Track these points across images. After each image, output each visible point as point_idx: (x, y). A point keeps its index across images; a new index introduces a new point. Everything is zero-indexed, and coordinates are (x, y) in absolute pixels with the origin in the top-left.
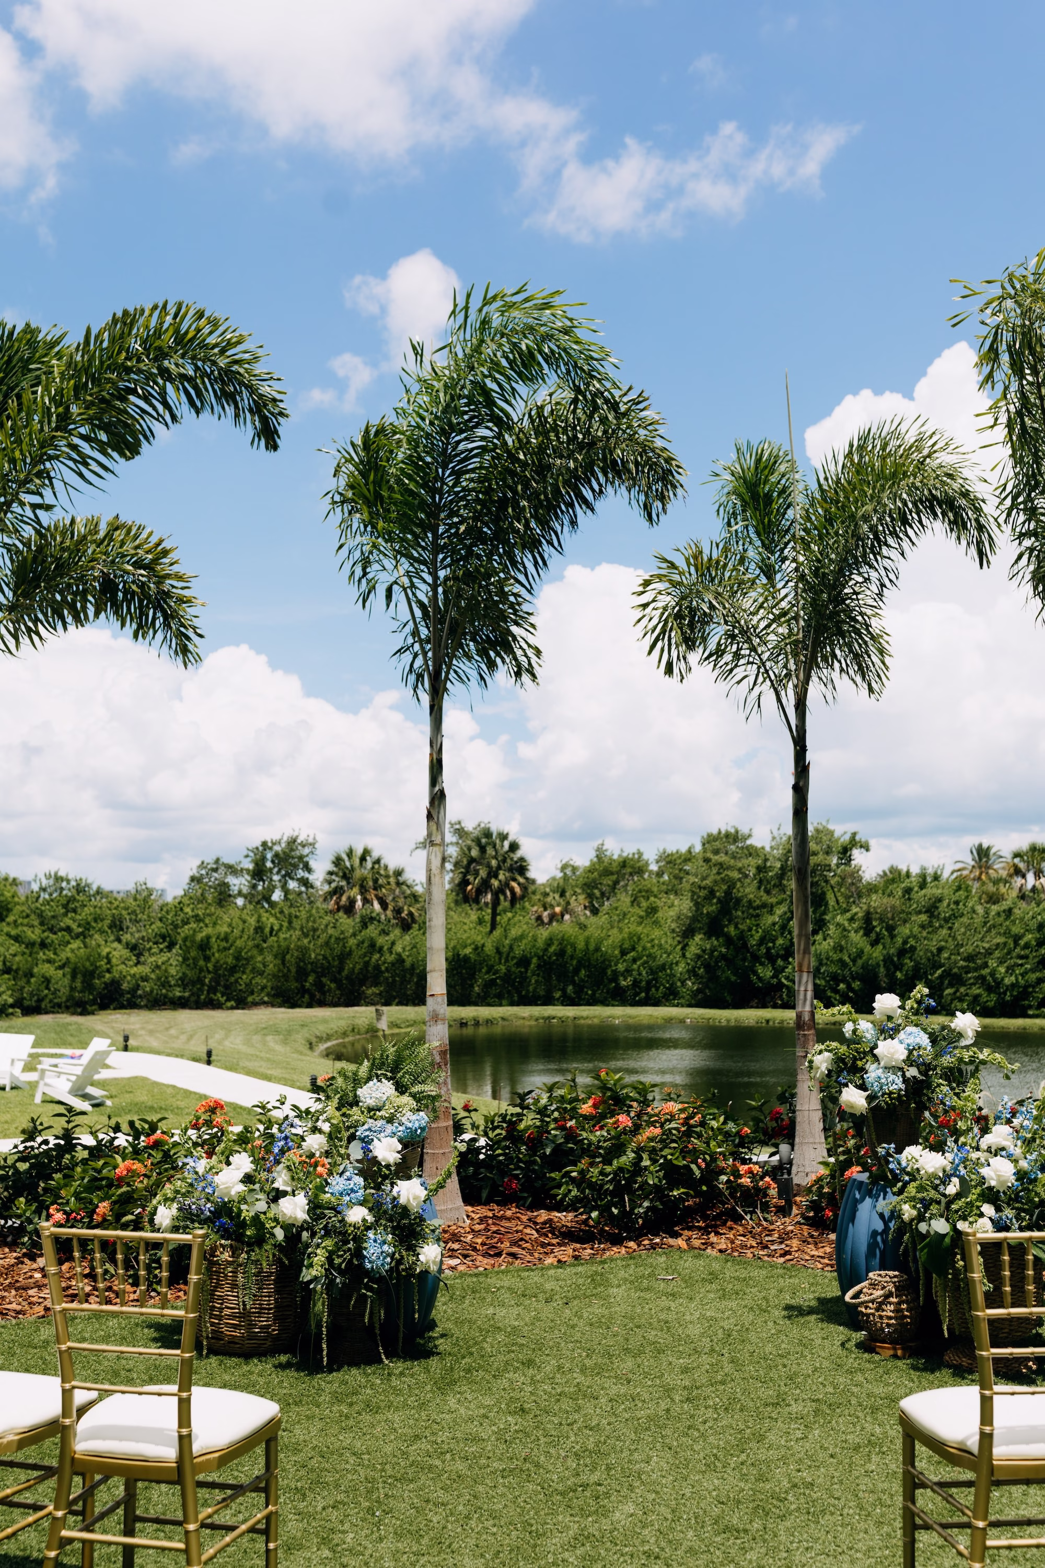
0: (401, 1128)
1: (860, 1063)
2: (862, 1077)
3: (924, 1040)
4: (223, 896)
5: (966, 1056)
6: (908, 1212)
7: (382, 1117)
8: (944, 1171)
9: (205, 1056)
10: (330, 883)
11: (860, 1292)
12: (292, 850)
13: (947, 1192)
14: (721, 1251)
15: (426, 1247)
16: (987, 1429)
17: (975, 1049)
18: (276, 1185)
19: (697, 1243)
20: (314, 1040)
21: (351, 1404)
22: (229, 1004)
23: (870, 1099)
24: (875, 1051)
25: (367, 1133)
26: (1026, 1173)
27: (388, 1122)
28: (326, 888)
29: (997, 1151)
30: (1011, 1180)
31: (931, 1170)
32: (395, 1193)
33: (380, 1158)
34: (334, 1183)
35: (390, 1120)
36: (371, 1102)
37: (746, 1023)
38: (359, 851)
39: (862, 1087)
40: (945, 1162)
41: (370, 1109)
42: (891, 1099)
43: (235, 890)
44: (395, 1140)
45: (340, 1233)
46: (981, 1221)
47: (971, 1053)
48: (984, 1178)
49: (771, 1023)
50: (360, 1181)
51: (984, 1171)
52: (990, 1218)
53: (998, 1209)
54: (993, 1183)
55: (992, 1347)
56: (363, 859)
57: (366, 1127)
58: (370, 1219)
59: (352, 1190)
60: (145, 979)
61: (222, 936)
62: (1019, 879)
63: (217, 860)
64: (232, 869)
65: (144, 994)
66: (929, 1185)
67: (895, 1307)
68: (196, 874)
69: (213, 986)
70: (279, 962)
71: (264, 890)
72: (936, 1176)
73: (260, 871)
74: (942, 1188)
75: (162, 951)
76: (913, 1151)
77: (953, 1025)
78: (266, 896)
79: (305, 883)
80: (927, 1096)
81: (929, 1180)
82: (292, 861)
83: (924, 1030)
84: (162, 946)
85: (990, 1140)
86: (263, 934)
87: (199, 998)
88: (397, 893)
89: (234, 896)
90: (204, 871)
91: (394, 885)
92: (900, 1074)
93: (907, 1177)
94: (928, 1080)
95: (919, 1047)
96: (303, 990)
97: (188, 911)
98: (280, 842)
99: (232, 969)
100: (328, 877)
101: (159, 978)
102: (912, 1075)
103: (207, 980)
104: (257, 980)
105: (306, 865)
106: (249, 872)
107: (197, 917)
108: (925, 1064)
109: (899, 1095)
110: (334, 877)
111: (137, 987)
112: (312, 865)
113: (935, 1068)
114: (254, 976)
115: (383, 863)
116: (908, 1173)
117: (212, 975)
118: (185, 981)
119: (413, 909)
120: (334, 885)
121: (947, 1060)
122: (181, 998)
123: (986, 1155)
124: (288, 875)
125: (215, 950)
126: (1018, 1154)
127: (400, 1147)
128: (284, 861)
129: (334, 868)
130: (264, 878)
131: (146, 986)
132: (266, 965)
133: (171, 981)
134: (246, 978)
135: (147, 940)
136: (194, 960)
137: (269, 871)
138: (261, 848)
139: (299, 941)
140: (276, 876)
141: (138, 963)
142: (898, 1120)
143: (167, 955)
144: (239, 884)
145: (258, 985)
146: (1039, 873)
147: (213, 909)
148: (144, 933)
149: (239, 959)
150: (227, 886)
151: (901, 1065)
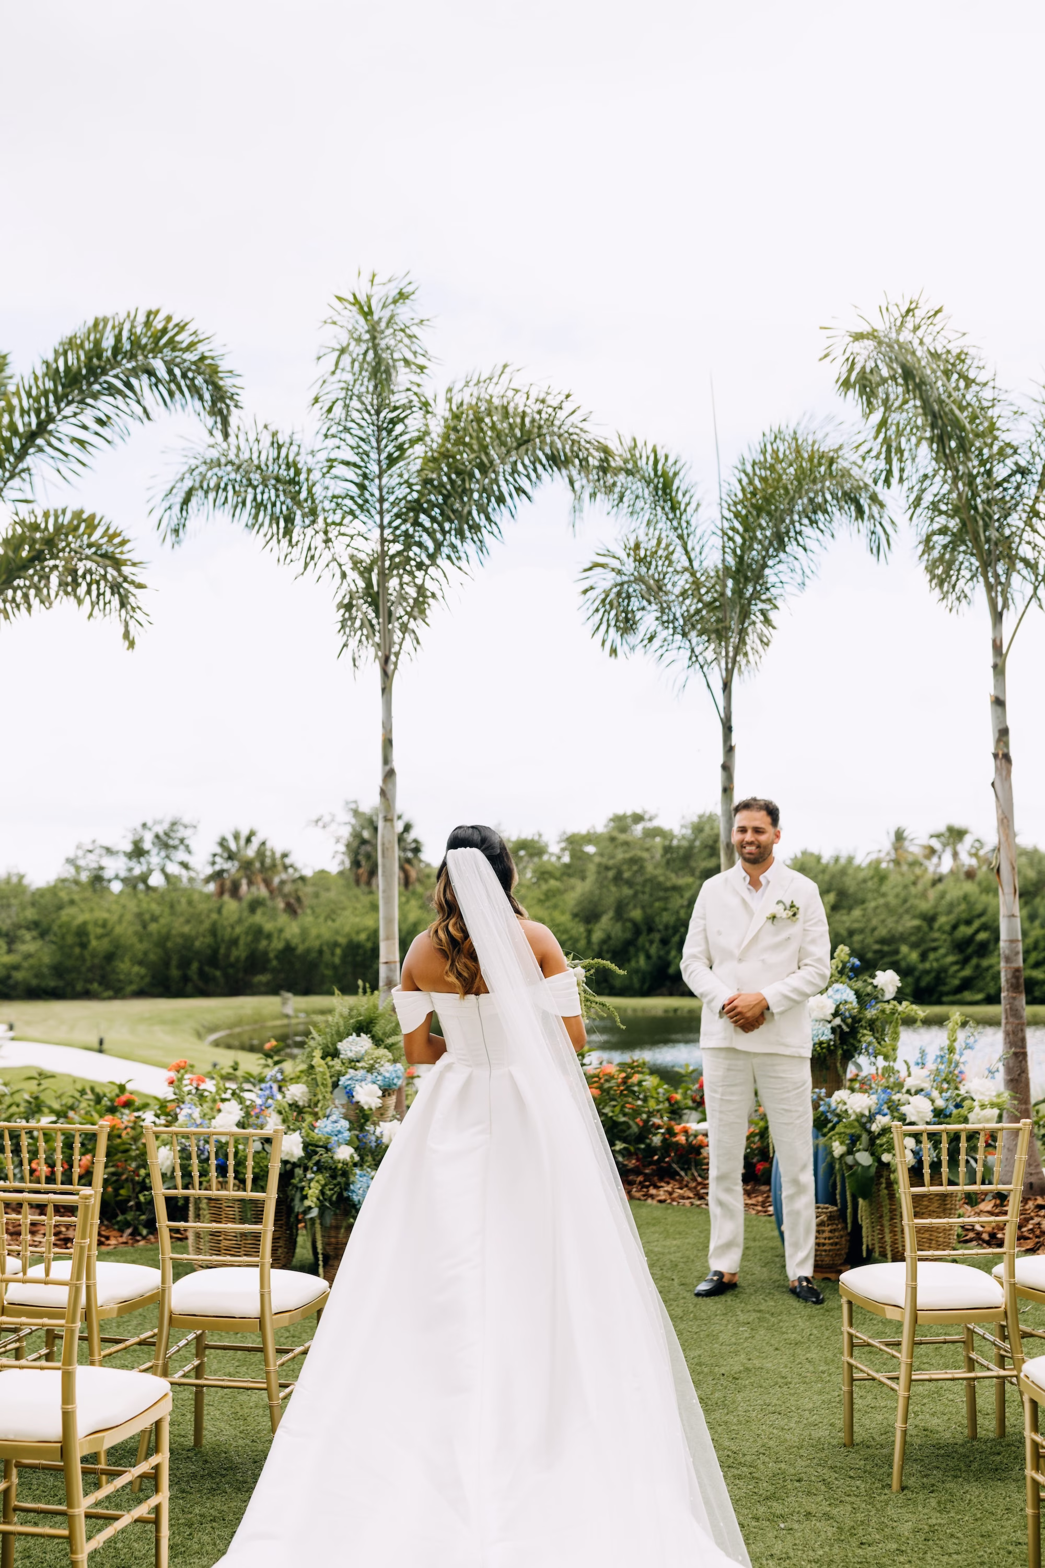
0: (380, 1078)
3: (851, 996)
4: (98, 879)
5: (888, 1007)
6: (838, 1149)
7: (362, 1068)
8: (870, 1110)
9: (96, 1045)
10: (213, 863)
12: (172, 830)
13: (873, 1129)
14: (660, 1201)
17: (895, 1003)
20: (202, 1030)
22: (106, 994)
25: (349, 1082)
26: (942, 1110)
27: (368, 1071)
28: (209, 871)
29: (919, 1091)
30: (930, 1116)
31: (858, 1110)
32: (377, 1133)
34: (323, 1125)
35: (370, 1069)
36: (351, 1055)
37: (653, 1013)
38: (244, 833)
40: (871, 1102)
41: (351, 1061)
43: (108, 874)
44: (376, 1087)
45: (330, 1168)
47: (893, 1007)
48: (905, 1115)
49: (679, 1013)
50: (345, 1124)
51: (905, 1109)
52: (912, 1150)
53: (918, 1142)
54: (912, 1120)
56: (248, 840)
57: (347, 1076)
58: (357, 1156)
59: (339, 1132)
60: (16, 967)
61: (100, 922)
62: (935, 860)
63: (94, 842)
64: (109, 851)
65: (17, 983)
66: (856, 1124)
67: (826, 1234)
68: (71, 855)
69: (90, 975)
70: (159, 951)
71: (142, 873)
72: (863, 1115)
73: (138, 852)
74: (868, 1125)
75: (34, 938)
76: (841, 1095)
77: (875, 982)
78: (144, 878)
79: (185, 865)
80: (853, 1045)
81: (857, 1120)
82: (171, 842)
83: (851, 987)
84: (34, 933)
85: (910, 1083)
86: (143, 920)
87: (73, 987)
88: (284, 876)
89: (109, 881)
90: (80, 853)
91: (280, 868)
92: (829, 1026)
93: (835, 1119)
94: (854, 1031)
95: (846, 1002)
96: (186, 979)
97: (63, 895)
98: (160, 822)
99: (110, 957)
100: (211, 859)
101: (32, 967)
102: (839, 1026)
103: (84, 969)
104: (136, 969)
105: (187, 847)
106: (125, 854)
107: (72, 902)
108: (851, 1016)
109: (829, 1045)
110: (218, 859)
111: (9, 977)
112: (193, 847)
113: (860, 1020)
114: (133, 965)
115: (269, 845)
116: (838, 1115)
117: (88, 964)
118: (58, 970)
119: (300, 894)
120: (217, 867)
121: (871, 1013)
122: (55, 988)
123: (907, 1096)
124: (168, 857)
125: (92, 937)
126: (935, 1094)
127: (380, 1093)
128: (165, 843)
129: (218, 850)
130: (142, 859)
131: (19, 976)
132: (146, 954)
133: (45, 970)
134: (124, 966)
135: (19, 927)
136: (71, 947)
137: (148, 852)
138: (139, 828)
139: (181, 927)
140: (155, 859)
141: (10, 951)
142: (828, 1069)
143: (39, 943)
144: (115, 867)
145: (138, 974)
146: (955, 855)
147: (89, 893)
148: (15, 919)
149: (117, 947)
150: (101, 868)
151: (829, 1018)
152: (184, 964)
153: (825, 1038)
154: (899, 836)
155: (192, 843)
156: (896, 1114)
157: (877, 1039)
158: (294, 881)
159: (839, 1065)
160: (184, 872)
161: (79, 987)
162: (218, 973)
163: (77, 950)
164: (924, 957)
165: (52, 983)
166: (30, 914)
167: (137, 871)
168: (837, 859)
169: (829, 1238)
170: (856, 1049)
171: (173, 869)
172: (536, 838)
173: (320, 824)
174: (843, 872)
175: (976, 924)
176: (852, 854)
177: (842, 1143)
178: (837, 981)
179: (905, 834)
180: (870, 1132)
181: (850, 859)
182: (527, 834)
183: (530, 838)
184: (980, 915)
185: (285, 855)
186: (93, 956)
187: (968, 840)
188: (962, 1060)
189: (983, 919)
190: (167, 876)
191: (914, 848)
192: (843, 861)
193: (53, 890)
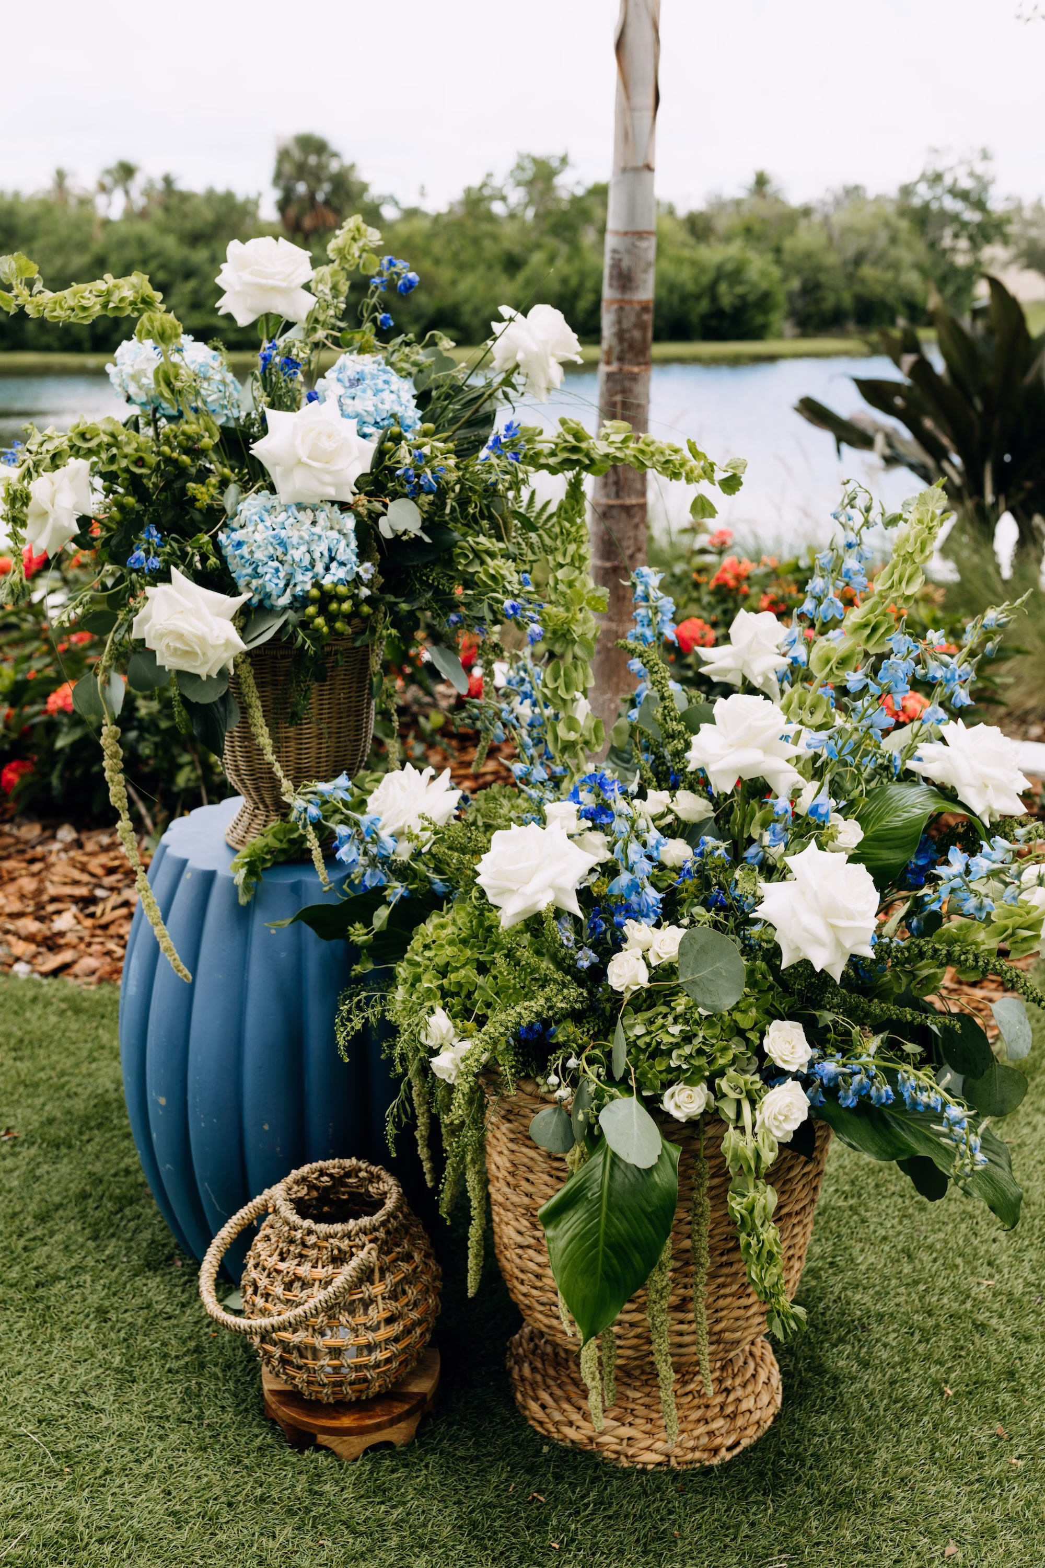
1: (200, 492)
2: (214, 543)
23: (250, 617)
24: (254, 449)
39: (218, 576)
42: (328, 619)
153: (336, 573)
178: (345, 344)
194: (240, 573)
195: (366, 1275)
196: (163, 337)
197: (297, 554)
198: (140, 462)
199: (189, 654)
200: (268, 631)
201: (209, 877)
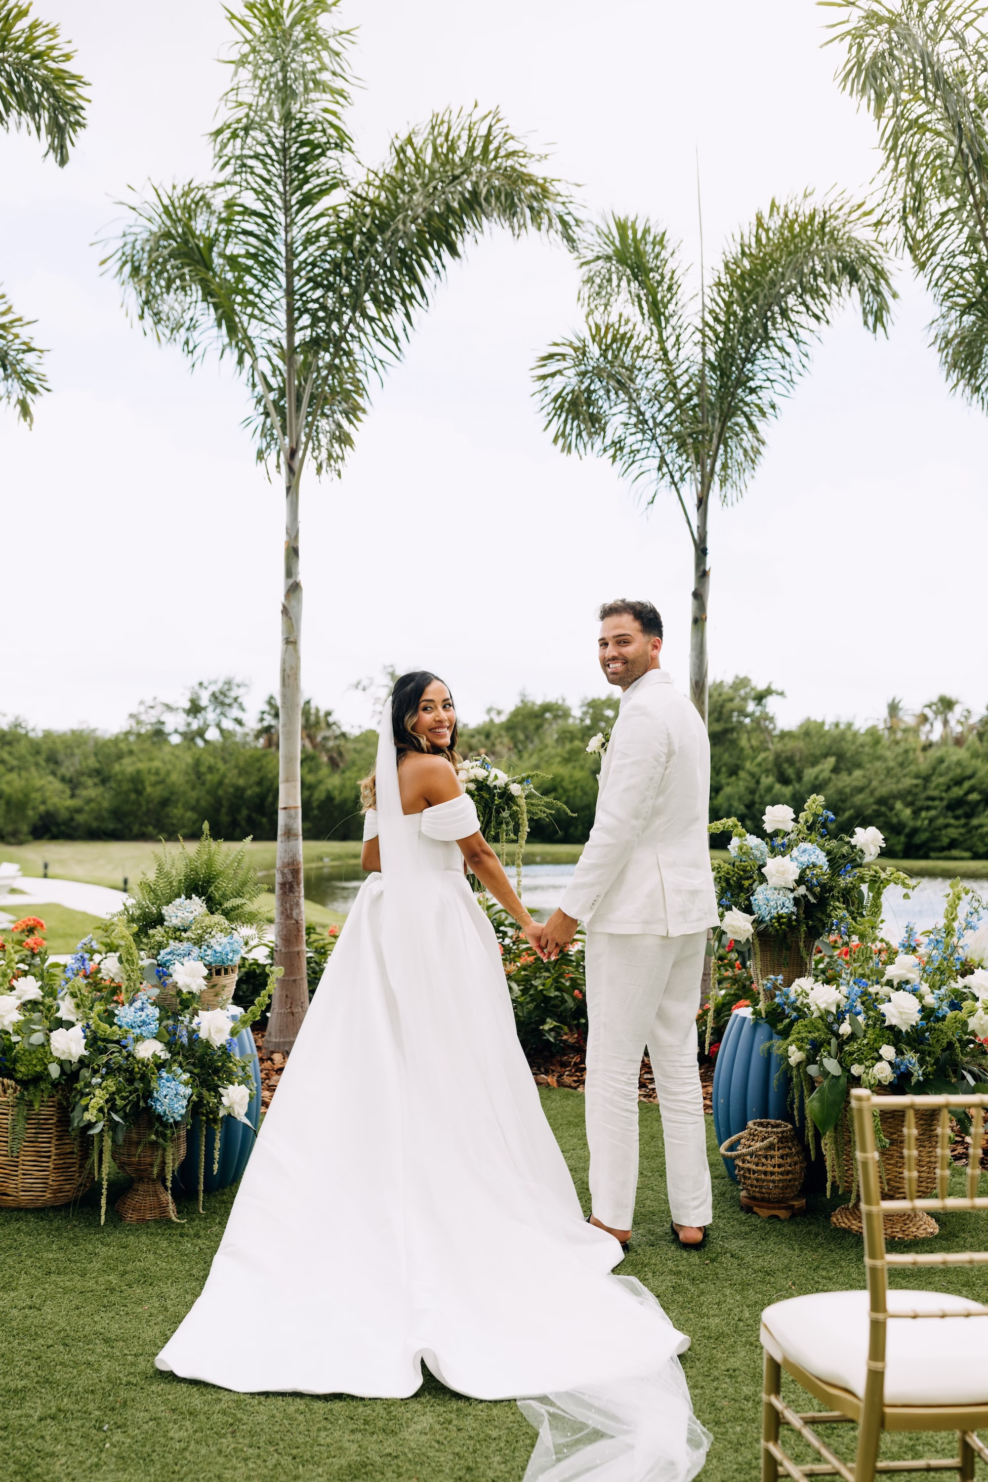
0: (209, 952)
1: (746, 883)
2: (748, 899)
3: (822, 859)
4: (159, 734)
5: (867, 875)
6: (795, 1056)
7: (188, 939)
8: (838, 1006)
9: (121, 885)
10: (262, 720)
11: (738, 1142)
12: (226, 690)
13: (841, 1032)
15: (230, 1087)
16: (878, 1365)
17: (877, 868)
18: (58, 1015)
19: (567, 1080)
21: (123, 1275)
23: (757, 922)
24: (763, 870)
25: (169, 957)
26: (932, 1010)
27: (195, 944)
28: (259, 726)
29: (901, 986)
30: (915, 1018)
31: (823, 1006)
32: (194, 1026)
33: (180, 985)
34: (122, 1014)
35: (199, 942)
36: (177, 922)
39: (748, 909)
40: (840, 997)
41: (177, 929)
42: (781, 924)
43: (168, 728)
44: (200, 964)
45: (126, 1070)
46: (879, 1065)
47: (872, 873)
48: (883, 1015)
50: (154, 1012)
51: (884, 1008)
52: (890, 1063)
53: (899, 1052)
54: (894, 1022)
55: (889, 1251)
57: (168, 950)
58: (165, 1055)
59: (145, 1022)
60: (79, 811)
61: (153, 771)
62: (927, 727)
63: (155, 698)
64: (169, 708)
65: (79, 825)
66: (820, 1023)
67: (777, 1161)
68: (135, 711)
69: (145, 819)
70: (209, 798)
71: (199, 728)
72: (828, 1012)
73: (195, 709)
74: (835, 1026)
75: (95, 785)
76: (803, 983)
77: (853, 841)
78: (201, 733)
79: (239, 722)
80: (821, 920)
81: (821, 1017)
82: (227, 701)
83: (822, 847)
84: (96, 780)
85: (892, 972)
86: (197, 771)
87: (131, 830)
88: (328, 733)
89: (169, 734)
90: (142, 709)
91: (323, 725)
92: (791, 896)
93: (794, 1014)
94: (823, 902)
95: (814, 866)
96: (234, 823)
97: (123, 746)
98: (215, 682)
99: (165, 802)
100: (259, 716)
101: (92, 811)
102: (805, 896)
103: (140, 813)
104: (189, 814)
105: (241, 705)
106: (184, 710)
107: (131, 752)
108: (819, 884)
109: (790, 919)
110: (266, 716)
111: (72, 819)
112: (245, 705)
113: (831, 889)
114: (186, 811)
115: (313, 705)
116: (797, 1009)
117: (144, 808)
118: (117, 814)
119: (342, 749)
120: (266, 724)
121: (845, 881)
122: (114, 830)
123: (887, 989)
124: (223, 714)
125: (147, 784)
126: (925, 988)
127: (206, 972)
128: (220, 700)
129: (266, 708)
130: (199, 716)
131: (80, 818)
132: (198, 800)
133: (105, 814)
134: (177, 812)
135: (82, 774)
136: (127, 793)
137: (204, 708)
138: (197, 687)
139: (234, 779)
140: (211, 715)
141: (73, 796)
142: (789, 948)
143: (101, 789)
144: (175, 722)
145: (190, 819)
146: (946, 723)
147: (147, 745)
148: (78, 767)
149: (172, 793)
150: (163, 723)
151: (792, 885)
152: (234, 810)
153: (785, 910)
154: (893, 708)
155: (245, 701)
156: (871, 1013)
157: (851, 913)
158: (336, 738)
159: (802, 944)
160: (238, 728)
161: (136, 829)
162: (264, 820)
163: (133, 796)
164: (916, 813)
165: (111, 826)
166: (92, 762)
167: (195, 726)
168: (837, 725)
169: (780, 1166)
170: (824, 925)
171: (228, 724)
172: (560, 702)
173: (360, 687)
174: (842, 737)
175: (967, 785)
176: (851, 721)
177: (800, 1049)
178: (804, 839)
179: (901, 705)
180: (837, 1036)
181: (849, 725)
182: (551, 697)
183: (554, 701)
184: (970, 778)
185: (328, 714)
186: (148, 802)
187: (958, 710)
188: (960, 944)
189: (972, 782)
190: (222, 731)
191: (908, 719)
192: (842, 726)
193: (116, 741)
194: (755, 908)
195: (771, 1147)
196: (740, 836)
197: (772, 903)
198: (728, 873)
199: (736, 933)
200: (763, 926)
201: (745, 1019)
